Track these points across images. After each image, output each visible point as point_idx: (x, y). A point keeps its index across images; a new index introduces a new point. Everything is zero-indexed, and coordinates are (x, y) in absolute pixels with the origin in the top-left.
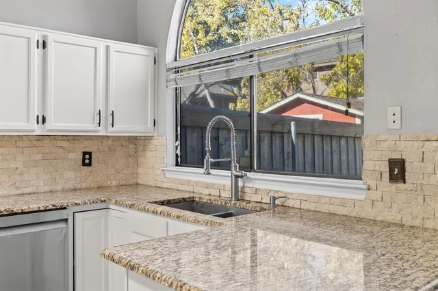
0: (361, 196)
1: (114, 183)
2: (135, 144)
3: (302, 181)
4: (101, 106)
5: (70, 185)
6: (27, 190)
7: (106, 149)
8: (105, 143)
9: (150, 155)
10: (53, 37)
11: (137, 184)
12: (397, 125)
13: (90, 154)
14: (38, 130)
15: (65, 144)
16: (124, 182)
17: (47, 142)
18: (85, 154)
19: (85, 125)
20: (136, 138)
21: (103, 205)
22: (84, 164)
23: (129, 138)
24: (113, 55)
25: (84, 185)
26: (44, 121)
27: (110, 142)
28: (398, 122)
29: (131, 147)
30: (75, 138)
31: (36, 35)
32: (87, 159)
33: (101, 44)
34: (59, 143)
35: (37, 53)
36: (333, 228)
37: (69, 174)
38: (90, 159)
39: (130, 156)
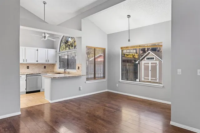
0: (76, 71)
1: (50, 71)
2: (53, 65)
4: (46, 59)
6: (35, 72)
9: (56, 67)
10: (39, 49)
14: (37, 63)
17: (38, 65)
19: (44, 62)
24: (49, 51)
30: (43, 64)
31: (36, 49)
32: (45, 67)
33: (47, 49)
34: (40, 65)
35: (36, 51)
39: (52, 67)
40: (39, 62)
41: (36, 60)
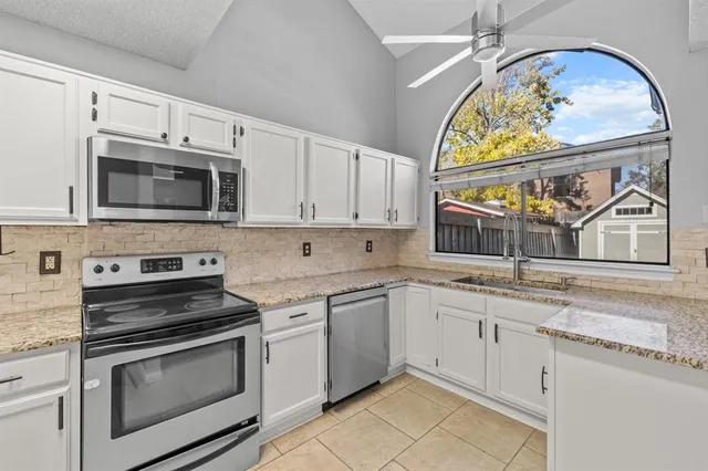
4: (388, 206)
7: (380, 239)
9: (412, 244)
13: (371, 242)
14: (355, 224)
16: (390, 264)
18: (368, 242)
21: (403, 283)
22: (367, 251)
25: (367, 267)
26: (357, 216)
27: (382, 233)
29: (394, 237)
32: (369, 247)
33: (389, 157)
35: (354, 164)
37: (358, 258)
38: (371, 246)
40: (363, 220)
41: (352, 210)
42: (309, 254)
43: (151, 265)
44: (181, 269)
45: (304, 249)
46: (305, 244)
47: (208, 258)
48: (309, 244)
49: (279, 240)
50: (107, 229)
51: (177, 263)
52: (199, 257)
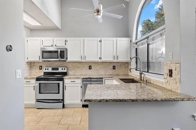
0: (164, 80)
1: (121, 74)
3: (159, 77)
5: (110, 74)
6: (100, 74)
7: (119, 65)
8: (119, 64)
10: (103, 39)
11: (128, 75)
12: (171, 59)
13: (115, 66)
14: (100, 61)
15: (109, 64)
16: (124, 74)
17: (104, 63)
18: (113, 66)
20: (128, 62)
22: (113, 69)
23: (126, 62)
24: (118, 41)
25: (113, 74)
27: (120, 63)
28: (172, 57)
29: (127, 65)
31: (99, 39)
33: (115, 39)
34: (107, 64)
35: (99, 43)
36: (155, 91)
37: (109, 71)
38: (115, 68)
39: (126, 67)
40: (103, 59)
41: (99, 56)
42: (91, 69)
43: (53, 69)
44: (58, 70)
45: (89, 68)
46: (89, 66)
47: (63, 68)
48: (91, 66)
49: (82, 65)
50: (48, 62)
51: (57, 69)
52: (62, 68)
